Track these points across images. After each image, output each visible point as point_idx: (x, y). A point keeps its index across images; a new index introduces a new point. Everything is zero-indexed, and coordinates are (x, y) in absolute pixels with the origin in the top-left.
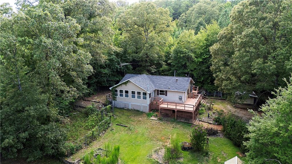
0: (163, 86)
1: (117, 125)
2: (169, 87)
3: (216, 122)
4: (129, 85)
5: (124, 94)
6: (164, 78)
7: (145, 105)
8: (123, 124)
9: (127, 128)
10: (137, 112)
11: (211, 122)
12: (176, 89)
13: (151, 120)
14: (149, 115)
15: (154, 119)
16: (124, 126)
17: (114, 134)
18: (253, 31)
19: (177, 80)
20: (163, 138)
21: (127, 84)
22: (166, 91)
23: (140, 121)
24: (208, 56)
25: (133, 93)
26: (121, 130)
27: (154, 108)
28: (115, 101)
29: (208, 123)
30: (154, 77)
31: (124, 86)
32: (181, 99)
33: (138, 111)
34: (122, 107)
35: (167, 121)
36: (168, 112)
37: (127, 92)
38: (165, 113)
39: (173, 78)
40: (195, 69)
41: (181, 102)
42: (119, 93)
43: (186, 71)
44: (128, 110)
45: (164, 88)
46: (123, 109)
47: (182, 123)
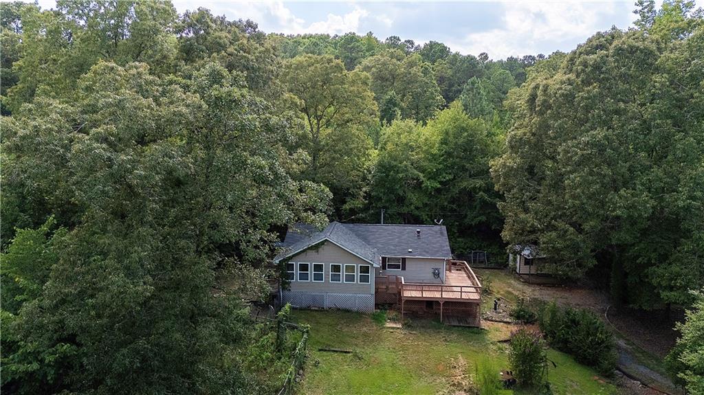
0: (393, 248)
1: (320, 350)
2: (410, 250)
3: (518, 317)
4: (325, 251)
5: (311, 272)
6: (386, 230)
7: (366, 296)
8: (333, 347)
9: (350, 354)
10: (347, 314)
11: (508, 320)
12: (427, 252)
13: (392, 330)
14: (377, 319)
15: (394, 326)
16: (342, 352)
17: (328, 374)
18: (605, 136)
19: (419, 232)
20: (441, 368)
21: (320, 249)
22: (404, 260)
23: (366, 335)
24: (451, 177)
25: (336, 268)
26: (337, 362)
27: (388, 301)
28: (287, 292)
29: (504, 322)
30: (363, 227)
31: (312, 254)
32: (437, 274)
33: (347, 311)
34: (304, 306)
35: (423, 327)
36: (415, 307)
37: (318, 268)
38: (409, 310)
39: (406, 228)
40: (426, 205)
41: (437, 281)
42: (296, 271)
43: (405, 210)
44: (321, 310)
45: (398, 252)
46: (308, 309)
47: (456, 328)
